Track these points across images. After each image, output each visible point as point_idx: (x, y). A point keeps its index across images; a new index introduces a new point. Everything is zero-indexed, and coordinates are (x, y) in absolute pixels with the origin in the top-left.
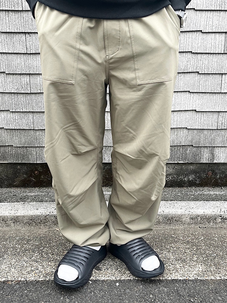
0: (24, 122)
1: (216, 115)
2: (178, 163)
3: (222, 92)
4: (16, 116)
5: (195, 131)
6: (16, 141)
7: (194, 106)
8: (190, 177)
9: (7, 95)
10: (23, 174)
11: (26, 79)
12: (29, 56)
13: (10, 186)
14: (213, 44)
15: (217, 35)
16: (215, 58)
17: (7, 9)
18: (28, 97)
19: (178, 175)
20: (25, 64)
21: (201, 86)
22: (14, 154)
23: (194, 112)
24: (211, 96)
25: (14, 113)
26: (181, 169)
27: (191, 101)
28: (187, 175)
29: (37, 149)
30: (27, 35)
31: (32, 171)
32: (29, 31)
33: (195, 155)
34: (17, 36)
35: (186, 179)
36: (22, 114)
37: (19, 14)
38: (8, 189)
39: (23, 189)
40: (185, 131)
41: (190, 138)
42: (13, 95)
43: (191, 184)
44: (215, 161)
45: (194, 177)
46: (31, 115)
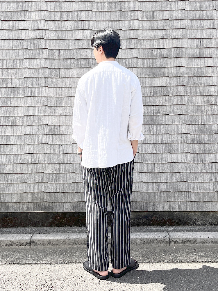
0: (54, 189)
1: (154, 185)
2: (136, 211)
3: (155, 172)
4: (51, 185)
5: (144, 193)
6: (49, 199)
7: (142, 180)
8: (143, 220)
9: (48, 174)
10: (51, 219)
11: (58, 166)
12: (60, 155)
13: (43, 226)
14: (148, 149)
15: (150, 145)
16: (150, 156)
17: (52, 134)
18: (58, 175)
19: (137, 219)
20: (58, 159)
21: (144, 169)
22: (48, 206)
23: (142, 183)
24: (151, 175)
25: (50, 184)
26: (138, 215)
27: (140, 177)
28: (141, 219)
29: (60, 203)
30: (60, 145)
31: (56, 217)
32: (61, 144)
33: (145, 207)
34: (55, 145)
35: (141, 221)
36: (54, 184)
37: (58, 136)
38: (42, 228)
39: (50, 228)
40: (139, 193)
41: (141, 197)
42: (50, 174)
43: (144, 224)
44: (156, 211)
45: (145, 220)
46: (58, 185)
